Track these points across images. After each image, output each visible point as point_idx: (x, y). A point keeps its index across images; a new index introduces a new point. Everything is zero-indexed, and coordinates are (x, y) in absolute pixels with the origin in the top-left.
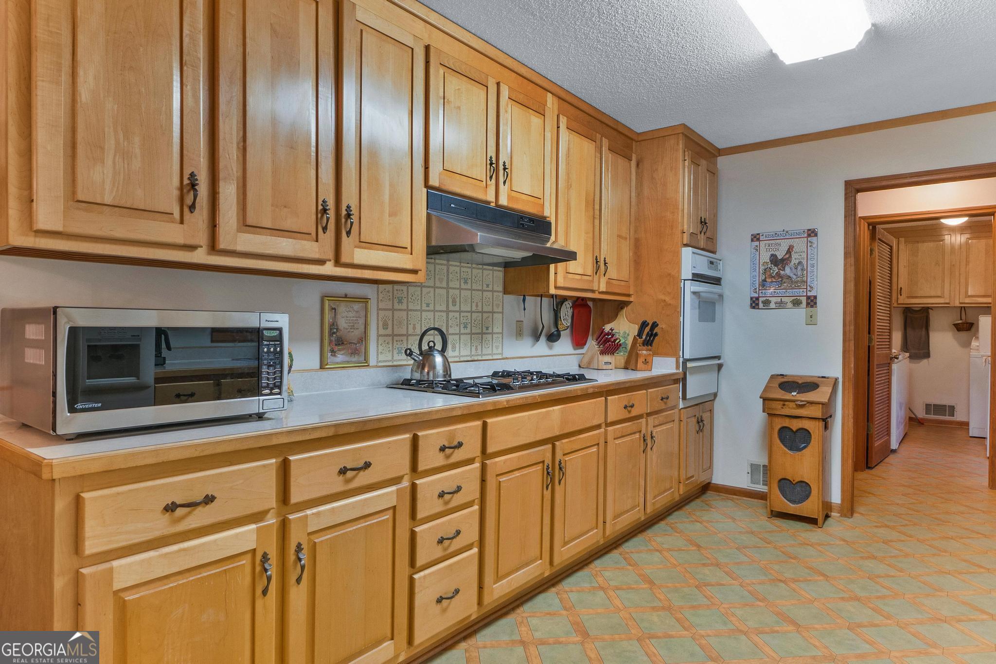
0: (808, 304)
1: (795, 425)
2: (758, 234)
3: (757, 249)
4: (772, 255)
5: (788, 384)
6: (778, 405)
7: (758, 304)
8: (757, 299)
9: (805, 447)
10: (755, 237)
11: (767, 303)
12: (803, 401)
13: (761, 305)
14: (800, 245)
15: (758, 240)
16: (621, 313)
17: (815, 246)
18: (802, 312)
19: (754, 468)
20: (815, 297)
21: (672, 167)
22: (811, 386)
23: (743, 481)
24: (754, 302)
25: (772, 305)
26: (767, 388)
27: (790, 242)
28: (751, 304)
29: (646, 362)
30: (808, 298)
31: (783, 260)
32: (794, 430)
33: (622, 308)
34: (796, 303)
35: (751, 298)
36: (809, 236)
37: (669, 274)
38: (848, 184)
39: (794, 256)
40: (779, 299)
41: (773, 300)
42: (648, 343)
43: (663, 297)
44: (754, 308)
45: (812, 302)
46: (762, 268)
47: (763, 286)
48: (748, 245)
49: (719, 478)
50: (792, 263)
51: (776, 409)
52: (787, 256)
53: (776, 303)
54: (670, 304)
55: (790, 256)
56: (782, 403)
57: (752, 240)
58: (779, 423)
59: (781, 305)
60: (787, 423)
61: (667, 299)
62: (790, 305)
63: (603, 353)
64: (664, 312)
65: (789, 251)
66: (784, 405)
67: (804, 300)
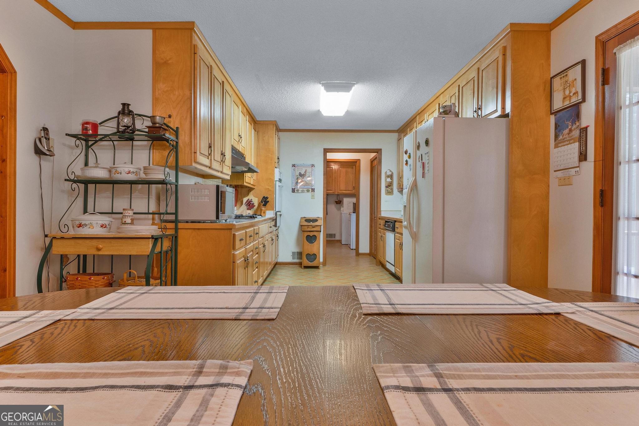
0: (312, 191)
1: (311, 234)
2: (295, 164)
3: (294, 170)
4: (300, 173)
5: (308, 220)
6: (306, 227)
7: (295, 191)
8: (294, 189)
9: (314, 242)
10: (293, 165)
11: (298, 190)
12: (314, 225)
13: (296, 191)
14: (309, 170)
15: (295, 166)
16: (250, 193)
17: (314, 170)
18: (310, 194)
19: (293, 253)
20: (314, 189)
21: (271, 136)
22: (315, 220)
23: (289, 259)
24: (293, 190)
25: (300, 191)
26: (300, 222)
27: (306, 168)
28: (292, 191)
29: (264, 213)
30: (312, 189)
31: (303, 175)
32: (311, 236)
33: (251, 191)
34: (308, 191)
35: (292, 189)
36: (312, 166)
37: (271, 178)
38: (324, 149)
39: (307, 173)
40: (302, 189)
41: (300, 190)
42: (265, 205)
43: (268, 187)
44: (293, 192)
45: (313, 190)
46: (296, 177)
47: (297, 184)
48: (291, 168)
49: (281, 260)
50: (307, 176)
51: (305, 229)
52: (305, 173)
53: (301, 191)
54: (271, 190)
55: (306, 173)
56: (307, 226)
57: (292, 166)
58: (306, 234)
59: (303, 192)
60: (309, 234)
61: (270, 188)
62: (306, 192)
63: (248, 209)
64: (268, 193)
65: (305, 172)
66: (308, 227)
67: (311, 190)
